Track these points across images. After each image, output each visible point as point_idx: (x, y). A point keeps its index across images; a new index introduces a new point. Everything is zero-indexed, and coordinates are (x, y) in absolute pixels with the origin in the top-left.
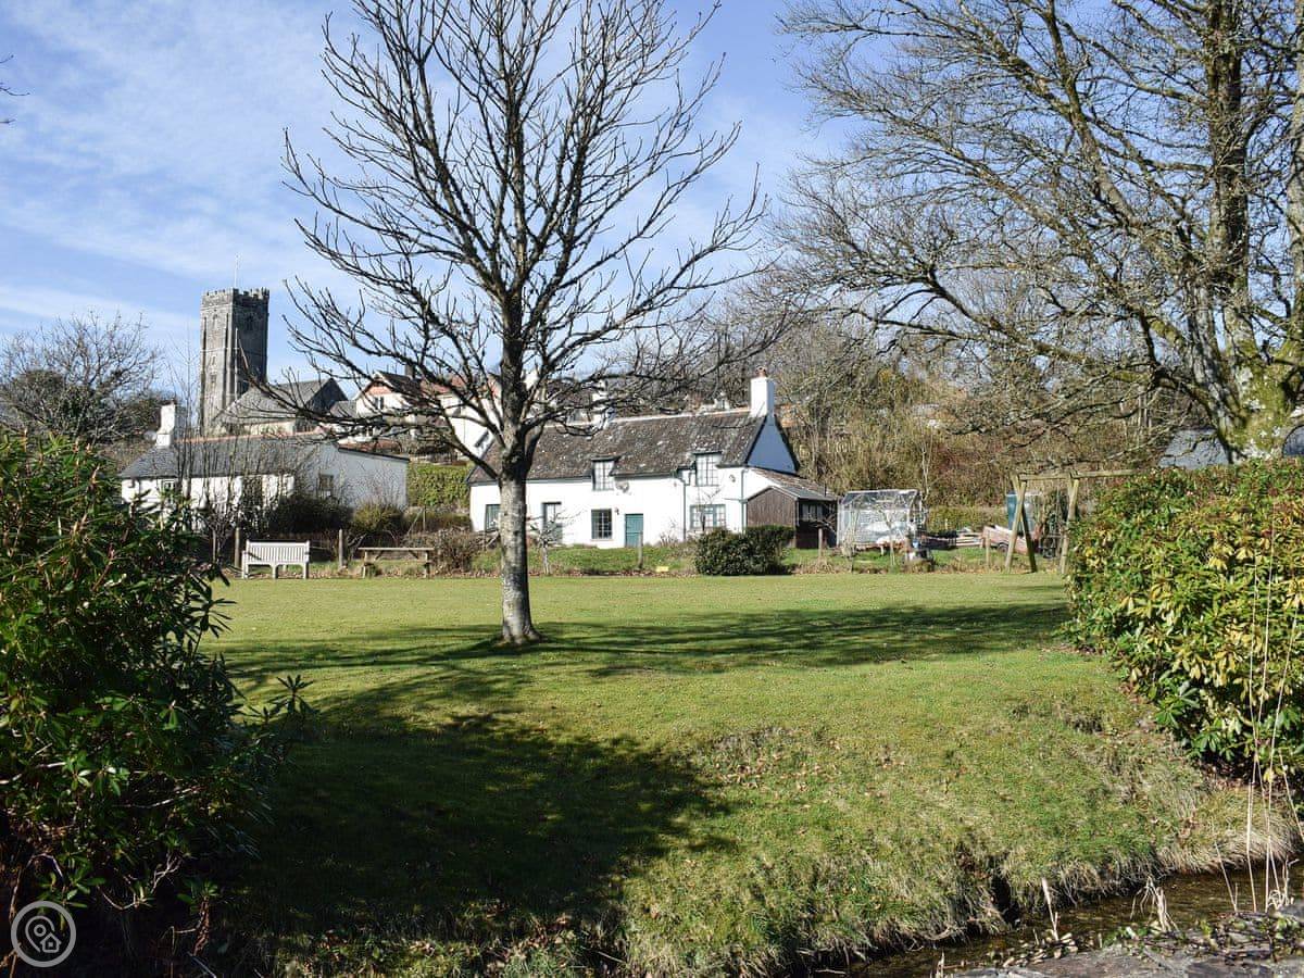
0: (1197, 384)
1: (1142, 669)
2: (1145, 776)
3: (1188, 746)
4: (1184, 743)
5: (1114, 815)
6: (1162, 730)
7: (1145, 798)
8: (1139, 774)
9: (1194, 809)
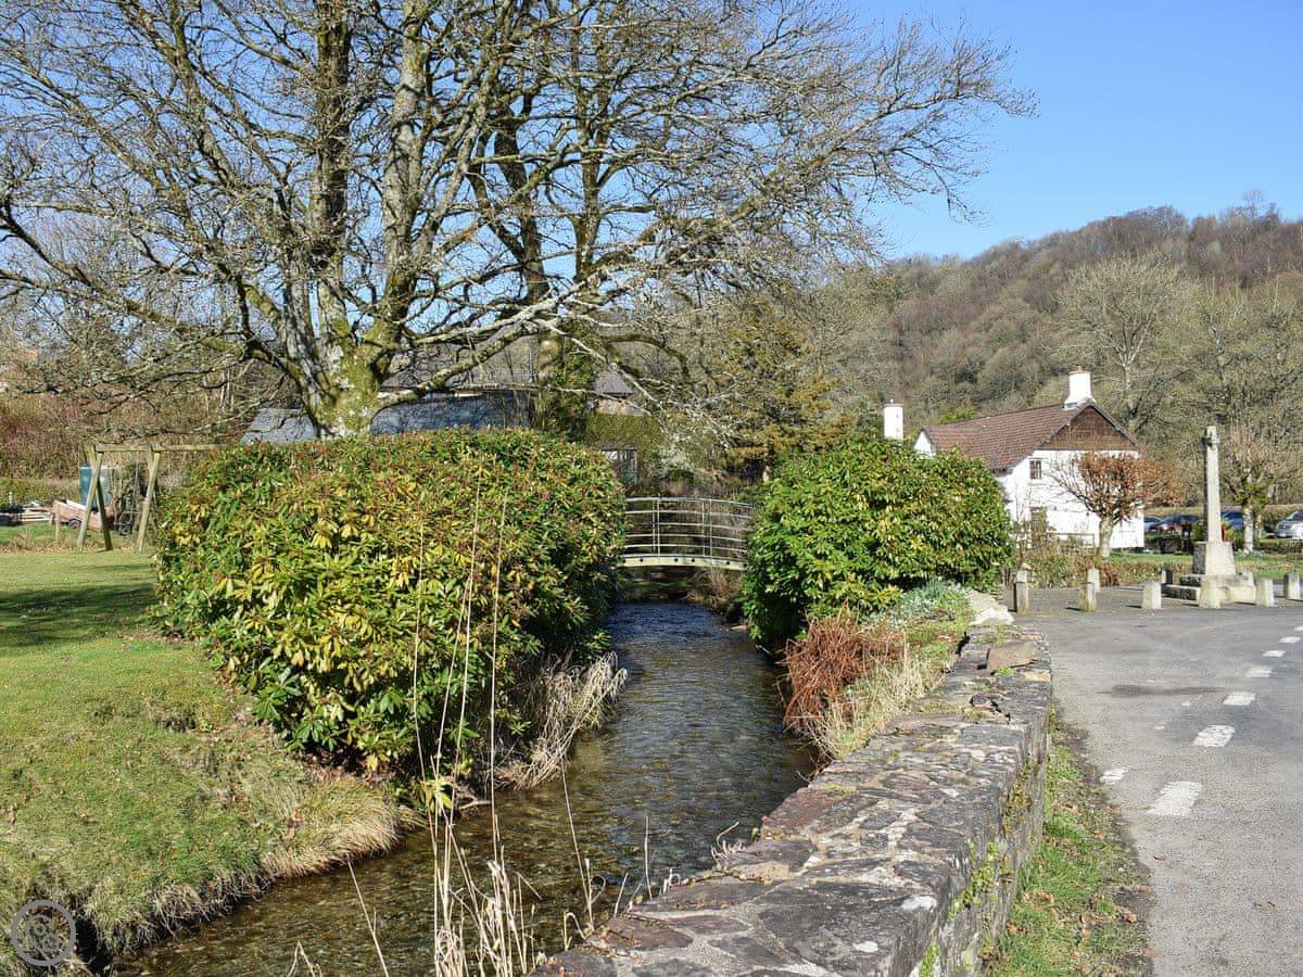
0: (289, 358)
1: (240, 657)
2: (244, 775)
3: (289, 738)
4: (285, 734)
5: (212, 823)
6: (261, 721)
7: (246, 799)
8: (238, 773)
9: (297, 805)
